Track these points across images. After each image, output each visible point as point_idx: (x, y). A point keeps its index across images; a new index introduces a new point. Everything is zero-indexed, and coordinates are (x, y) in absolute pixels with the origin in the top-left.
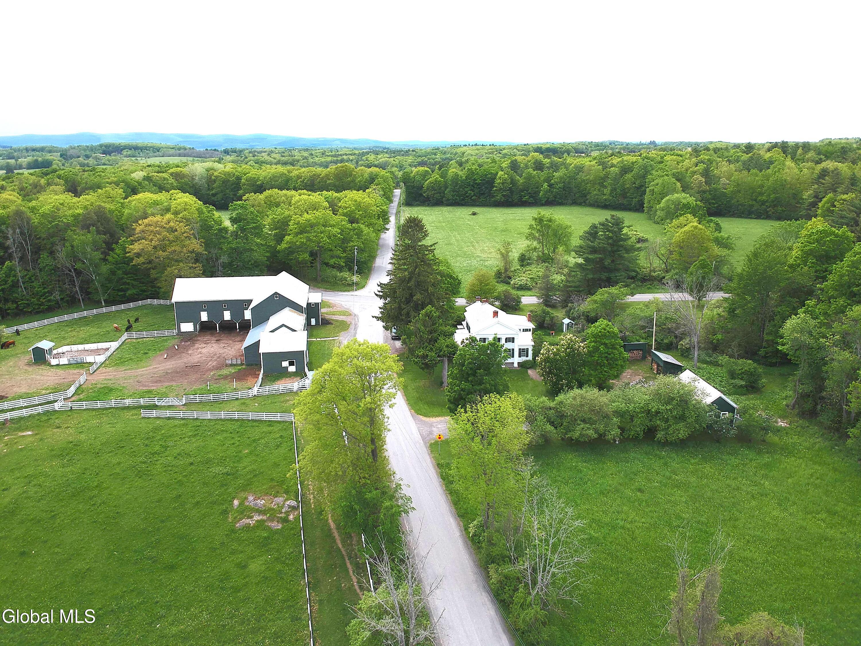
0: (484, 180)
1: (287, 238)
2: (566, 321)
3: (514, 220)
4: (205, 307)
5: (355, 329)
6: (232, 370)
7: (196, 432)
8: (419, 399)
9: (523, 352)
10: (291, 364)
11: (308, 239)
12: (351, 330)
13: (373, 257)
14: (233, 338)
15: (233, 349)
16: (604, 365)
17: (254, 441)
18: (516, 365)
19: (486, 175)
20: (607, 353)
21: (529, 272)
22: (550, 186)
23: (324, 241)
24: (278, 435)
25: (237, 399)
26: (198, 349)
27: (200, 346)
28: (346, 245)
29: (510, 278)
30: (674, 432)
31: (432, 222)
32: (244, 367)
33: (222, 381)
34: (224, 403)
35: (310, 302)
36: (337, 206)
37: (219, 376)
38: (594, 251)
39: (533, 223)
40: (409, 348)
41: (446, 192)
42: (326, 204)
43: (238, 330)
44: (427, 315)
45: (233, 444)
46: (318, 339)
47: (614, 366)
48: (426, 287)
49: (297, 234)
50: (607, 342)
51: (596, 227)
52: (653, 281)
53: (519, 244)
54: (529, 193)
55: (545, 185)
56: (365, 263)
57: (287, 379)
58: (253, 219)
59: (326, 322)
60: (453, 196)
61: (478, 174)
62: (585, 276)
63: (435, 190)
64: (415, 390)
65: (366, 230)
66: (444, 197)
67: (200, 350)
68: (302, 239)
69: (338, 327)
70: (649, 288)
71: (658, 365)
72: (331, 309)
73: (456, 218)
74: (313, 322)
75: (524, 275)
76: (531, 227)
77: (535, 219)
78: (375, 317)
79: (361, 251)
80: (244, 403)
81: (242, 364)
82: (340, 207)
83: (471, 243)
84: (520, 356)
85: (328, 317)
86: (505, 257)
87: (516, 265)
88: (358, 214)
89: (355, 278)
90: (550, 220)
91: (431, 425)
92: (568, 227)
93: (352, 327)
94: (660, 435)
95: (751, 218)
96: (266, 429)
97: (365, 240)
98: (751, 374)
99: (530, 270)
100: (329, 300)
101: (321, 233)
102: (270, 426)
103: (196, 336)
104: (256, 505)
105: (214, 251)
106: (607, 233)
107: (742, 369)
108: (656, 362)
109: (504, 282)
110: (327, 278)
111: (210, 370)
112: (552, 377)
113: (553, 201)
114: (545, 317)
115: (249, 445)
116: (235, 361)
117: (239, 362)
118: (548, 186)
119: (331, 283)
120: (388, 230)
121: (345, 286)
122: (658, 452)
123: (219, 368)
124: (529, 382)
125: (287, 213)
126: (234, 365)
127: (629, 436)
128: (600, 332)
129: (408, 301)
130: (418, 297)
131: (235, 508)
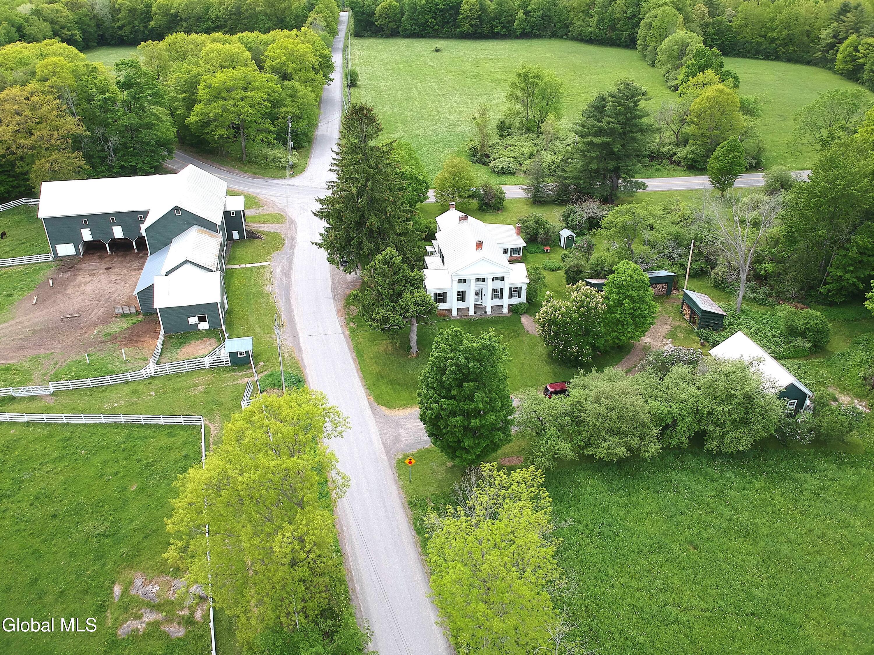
0: (448, 5)
1: (198, 108)
2: (566, 233)
3: (485, 59)
4: (85, 222)
5: (291, 247)
6: (125, 324)
7: (65, 452)
8: (380, 376)
9: (514, 292)
10: (202, 319)
11: (225, 110)
12: (286, 249)
13: (313, 124)
14: (129, 265)
15: (127, 285)
16: (627, 324)
17: (148, 466)
18: (505, 310)
20: (633, 308)
21: (512, 148)
22: (527, 13)
23: (245, 112)
24: (180, 455)
25: (127, 382)
26: (79, 285)
27: (83, 280)
28: (277, 109)
29: (488, 156)
30: (732, 442)
31: (388, 63)
32: (140, 317)
33: (110, 346)
34: (109, 388)
35: (228, 209)
36: (263, 55)
37: (106, 335)
38: (600, 132)
39: (516, 80)
40: (363, 306)
41: (402, 20)
42: (248, 55)
43: (136, 251)
44: (387, 262)
45: (116, 474)
46: (243, 266)
47: (641, 325)
48: (383, 207)
49: (210, 101)
50: (633, 294)
51: (604, 99)
52: (661, 158)
53: (494, 98)
54: (502, 23)
55: (521, 13)
56: (304, 134)
57: (198, 343)
58: (147, 83)
59: (253, 236)
60: (411, 25)
62: (587, 164)
63: (389, 18)
64: (374, 360)
65: (302, 89)
66: (400, 26)
67: (83, 287)
68: (215, 108)
69: (268, 243)
70: (657, 170)
71: (692, 312)
72: (259, 211)
73: (416, 56)
74: (236, 235)
75: (505, 152)
76: (513, 85)
77: (519, 75)
78: (316, 243)
79: (297, 118)
80: (135, 392)
81: (138, 314)
82: (267, 56)
83: (437, 96)
84: (510, 297)
85: (255, 227)
86: (481, 127)
87: (495, 139)
88: (291, 67)
89: (291, 157)
90: (537, 77)
91: (398, 425)
92: (559, 85)
93: (287, 243)
94: (711, 445)
95: (758, 59)
96: (165, 441)
97: (301, 104)
98: (818, 331)
99: (512, 145)
100: (258, 194)
101: (242, 99)
102: (170, 435)
103: (79, 262)
104: (146, 594)
105: (99, 132)
106: (619, 108)
107: (807, 323)
108: (690, 307)
109: (480, 162)
110: (255, 157)
111: (94, 325)
112: (558, 343)
113: (529, 32)
114: (538, 229)
115: (139, 474)
116: (128, 309)
117: (133, 311)
118: (524, 14)
119: (260, 165)
120: (332, 80)
121: (280, 169)
122: (709, 470)
123: (105, 321)
124: (524, 338)
125: (195, 70)
126: (127, 315)
127: (669, 445)
128: (625, 281)
129: (360, 224)
130: (373, 221)
131: (116, 600)
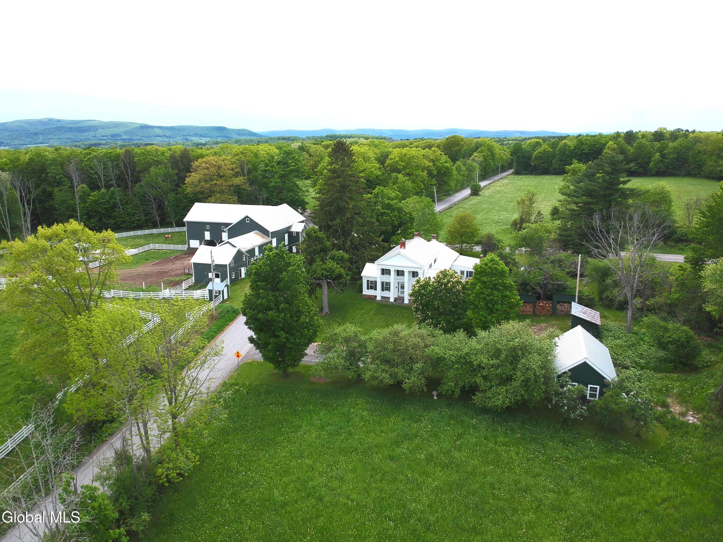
0: (592, 150)
4: (208, 227)
10: (217, 276)
19: (594, 145)
22: (663, 156)
27: (190, 259)
35: (292, 230)
41: (553, 162)
54: (639, 164)
55: (657, 155)
60: (560, 165)
61: (587, 144)
63: (542, 160)
66: (551, 166)
113: (664, 171)
118: (660, 156)
